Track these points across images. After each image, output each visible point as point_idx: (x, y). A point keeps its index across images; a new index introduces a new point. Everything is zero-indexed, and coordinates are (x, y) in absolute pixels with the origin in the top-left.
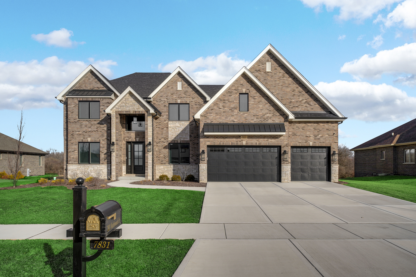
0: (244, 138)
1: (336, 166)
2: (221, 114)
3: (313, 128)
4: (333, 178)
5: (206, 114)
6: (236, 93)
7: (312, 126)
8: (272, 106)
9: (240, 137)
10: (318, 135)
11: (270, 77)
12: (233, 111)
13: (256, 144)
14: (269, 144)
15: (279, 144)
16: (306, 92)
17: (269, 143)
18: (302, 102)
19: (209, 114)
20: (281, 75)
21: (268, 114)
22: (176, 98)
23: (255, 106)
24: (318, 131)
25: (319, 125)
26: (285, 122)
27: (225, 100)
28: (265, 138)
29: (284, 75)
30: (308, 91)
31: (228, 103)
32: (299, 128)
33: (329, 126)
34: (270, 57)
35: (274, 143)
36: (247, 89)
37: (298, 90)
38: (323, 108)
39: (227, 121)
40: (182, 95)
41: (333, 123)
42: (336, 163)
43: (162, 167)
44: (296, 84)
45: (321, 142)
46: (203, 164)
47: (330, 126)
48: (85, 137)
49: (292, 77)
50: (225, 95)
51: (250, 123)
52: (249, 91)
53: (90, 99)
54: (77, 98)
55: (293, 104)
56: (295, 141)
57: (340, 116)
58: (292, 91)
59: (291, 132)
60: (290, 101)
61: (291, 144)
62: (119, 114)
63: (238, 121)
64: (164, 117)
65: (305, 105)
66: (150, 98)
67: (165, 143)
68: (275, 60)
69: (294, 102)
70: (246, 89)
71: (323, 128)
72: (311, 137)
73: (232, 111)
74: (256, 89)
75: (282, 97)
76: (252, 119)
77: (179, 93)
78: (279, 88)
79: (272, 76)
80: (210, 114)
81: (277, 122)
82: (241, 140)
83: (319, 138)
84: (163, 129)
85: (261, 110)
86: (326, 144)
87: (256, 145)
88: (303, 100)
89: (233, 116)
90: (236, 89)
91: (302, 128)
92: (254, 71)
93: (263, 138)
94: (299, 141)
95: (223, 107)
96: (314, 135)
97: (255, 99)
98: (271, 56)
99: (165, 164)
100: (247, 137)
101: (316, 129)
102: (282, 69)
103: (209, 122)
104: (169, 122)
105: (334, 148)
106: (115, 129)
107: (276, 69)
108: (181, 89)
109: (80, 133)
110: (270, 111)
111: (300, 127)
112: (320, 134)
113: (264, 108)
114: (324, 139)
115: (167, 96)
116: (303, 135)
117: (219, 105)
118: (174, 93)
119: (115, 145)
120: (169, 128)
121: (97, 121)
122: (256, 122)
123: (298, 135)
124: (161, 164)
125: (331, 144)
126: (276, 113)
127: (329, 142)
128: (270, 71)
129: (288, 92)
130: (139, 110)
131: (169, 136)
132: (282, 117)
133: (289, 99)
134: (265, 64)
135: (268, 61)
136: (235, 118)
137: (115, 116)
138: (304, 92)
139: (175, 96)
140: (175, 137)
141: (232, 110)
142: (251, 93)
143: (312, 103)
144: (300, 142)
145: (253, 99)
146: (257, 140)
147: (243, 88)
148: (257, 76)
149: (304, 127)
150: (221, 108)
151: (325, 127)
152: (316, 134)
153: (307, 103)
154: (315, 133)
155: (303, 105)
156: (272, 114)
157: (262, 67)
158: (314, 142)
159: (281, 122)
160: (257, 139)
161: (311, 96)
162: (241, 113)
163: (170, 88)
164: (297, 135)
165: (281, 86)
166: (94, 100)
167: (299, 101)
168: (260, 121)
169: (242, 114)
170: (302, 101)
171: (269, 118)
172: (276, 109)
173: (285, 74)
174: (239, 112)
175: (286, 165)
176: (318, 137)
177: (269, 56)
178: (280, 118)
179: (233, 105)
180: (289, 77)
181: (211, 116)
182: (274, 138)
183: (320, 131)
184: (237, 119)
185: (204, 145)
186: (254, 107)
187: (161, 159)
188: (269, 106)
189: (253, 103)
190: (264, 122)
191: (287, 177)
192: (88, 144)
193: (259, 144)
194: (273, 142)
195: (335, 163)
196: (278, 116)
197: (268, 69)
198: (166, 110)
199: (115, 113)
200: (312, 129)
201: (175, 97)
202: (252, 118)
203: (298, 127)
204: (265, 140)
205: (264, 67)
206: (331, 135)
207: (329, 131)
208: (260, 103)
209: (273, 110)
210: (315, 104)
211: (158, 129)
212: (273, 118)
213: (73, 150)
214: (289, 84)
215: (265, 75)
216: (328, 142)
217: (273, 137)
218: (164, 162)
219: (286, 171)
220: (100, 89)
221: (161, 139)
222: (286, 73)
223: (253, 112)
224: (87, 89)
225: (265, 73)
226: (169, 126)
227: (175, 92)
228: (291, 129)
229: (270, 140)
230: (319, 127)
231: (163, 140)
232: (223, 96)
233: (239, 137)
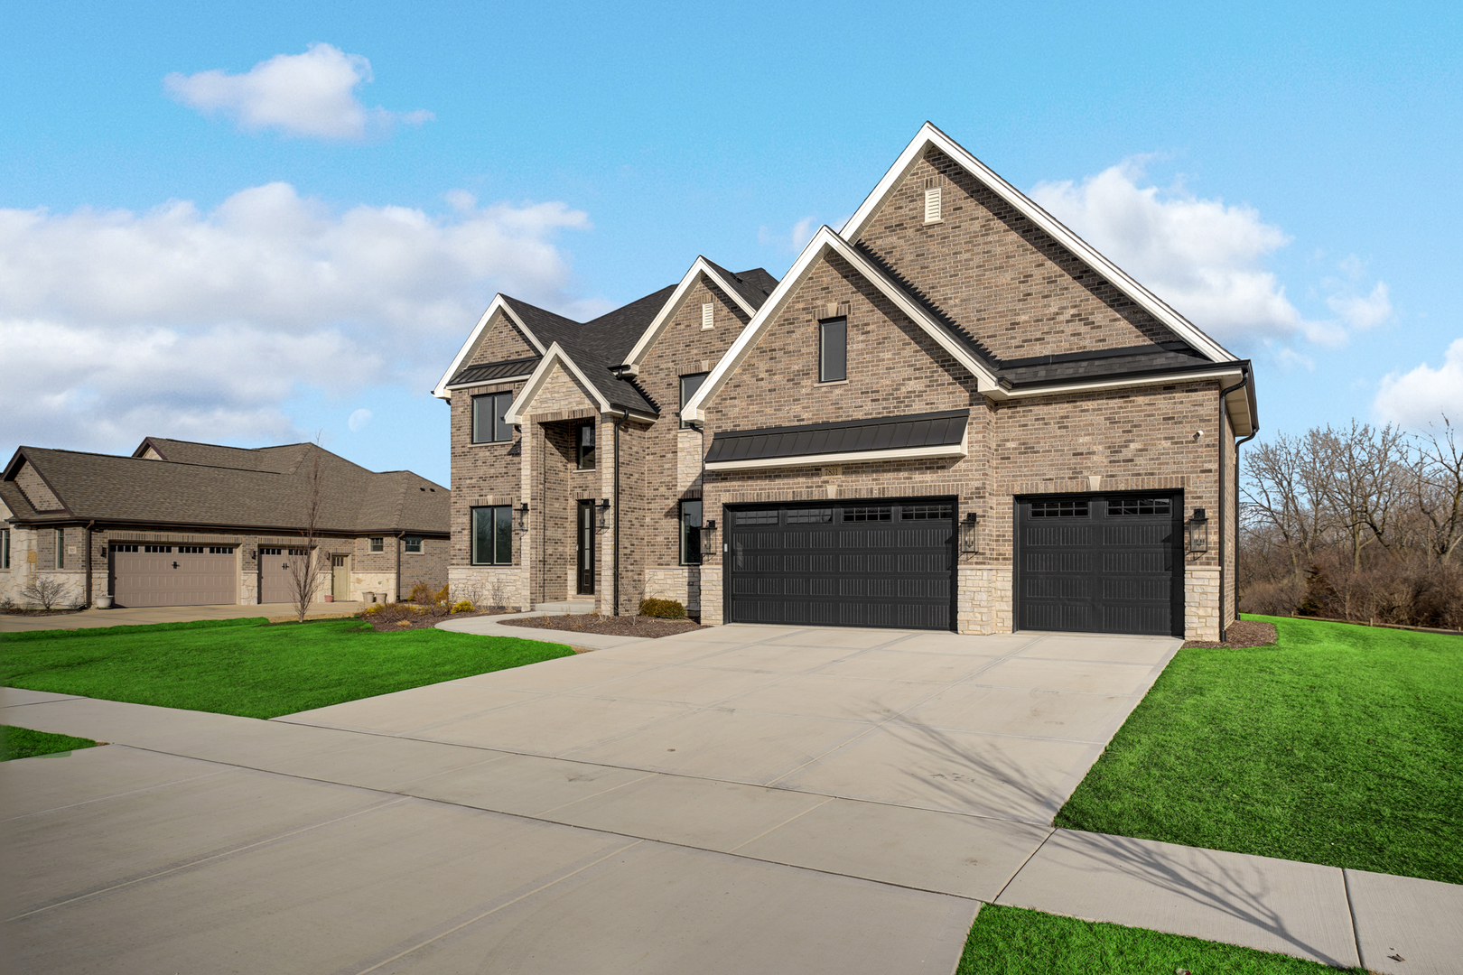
0: (831, 473)
1: (1208, 574)
2: (763, 399)
3: (1103, 417)
4: (1195, 625)
5: (720, 404)
6: (807, 321)
7: (1101, 410)
8: (926, 350)
9: (820, 470)
10: (1126, 446)
11: (936, 242)
12: (800, 383)
13: (872, 492)
14: (913, 491)
15: (948, 488)
16: (1074, 278)
17: (913, 487)
18: (1060, 318)
19: (728, 401)
20: (976, 226)
21: (911, 383)
22: (698, 357)
23: (868, 357)
24: (1128, 427)
25: (1130, 402)
26: (971, 405)
27: (775, 350)
28: (899, 470)
29: (989, 225)
30: (1086, 272)
31: (785, 359)
32: (1046, 424)
33: (1175, 403)
34: (937, 168)
35: (930, 486)
36: (843, 303)
37: (1043, 272)
38: (1148, 330)
39: (781, 418)
40: (714, 345)
41: (1196, 390)
42: (1207, 558)
43: (661, 574)
44: (1034, 250)
45: (1139, 475)
46: (712, 564)
47: (1182, 402)
48: (483, 493)
49: (1020, 228)
50: (775, 334)
51: (852, 421)
52: (850, 306)
53: (493, 389)
54: (468, 388)
55: (1023, 332)
56: (1032, 475)
57: (1218, 357)
58: (1020, 282)
59: (1012, 440)
60: (1010, 320)
61: (1013, 488)
62: (539, 423)
63: (813, 415)
64: (666, 420)
65: (1070, 329)
66: (627, 367)
67: (668, 499)
68: (956, 174)
69: (1026, 322)
70: (839, 304)
71: (1149, 416)
72: (1094, 453)
73: (796, 384)
74: (873, 298)
75: (981, 311)
76: (857, 405)
77: (706, 339)
78: (968, 278)
79: (945, 238)
80: (731, 401)
81: (942, 408)
82: (822, 482)
83: (1130, 456)
84: (664, 456)
85: (887, 369)
86: (1160, 482)
87: (869, 497)
88: (1064, 308)
89: (799, 400)
90: (808, 309)
91: (1058, 423)
92: (881, 233)
93: (895, 470)
94: (1045, 474)
95: (770, 375)
96: (1109, 447)
97: (869, 332)
98: (943, 163)
99: (669, 565)
100: (840, 469)
101: (1116, 422)
102: (982, 204)
103: (728, 426)
104: (679, 435)
105: (1200, 498)
106: (529, 467)
107: (961, 208)
108: (712, 326)
109: (473, 481)
110: (918, 369)
111: (1052, 418)
112: (1133, 441)
113: (897, 363)
114: (1153, 459)
115: (673, 355)
116: (1063, 450)
117: (758, 368)
118: (693, 342)
119: (529, 512)
120: (679, 454)
121: (506, 447)
122: (871, 414)
123: (1043, 452)
124: (659, 565)
125: (1182, 478)
126: (939, 376)
127: (1178, 472)
128: (938, 219)
129: (1005, 287)
130: (581, 407)
131: (679, 476)
132: (962, 389)
133: (1007, 316)
134: (920, 200)
135: (929, 184)
136: (803, 408)
137: (529, 430)
138: (1067, 277)
139: (695, 351)
140: (694, 478)
141: (794, 380)
142: (854, 314)
143: (1101, 315)
144: (1050, 479)
145: (863, 334)
146: (873, 480)
147: (831, 301)
148: (894, 248)
149: (1068, 417)
150: (762, 379)
151: (1156, 410)
152: (1118, 441)
153: (1080, 320)
154: (1114, 437)
155: (1063, 332)
156: (927, 381)
157: (910, 210)
158: (1107, 476)
159: (956, 406)
160: (875, 476)
161: (1097, 289)
162: (823, 389)
163: (682, 327)
164: (1038, 452)
165: (977, 267)
166: (501, 389)
167: (1048, 317)
168: (884, 408)
169: (826, 392)
170: (1057, 314)
171: (915, 396)
172: (940, 360)
173: (994, 219)
174: (816, 385)
175: (974, 566)
176: (1126, 453)
177: (933, 165)
178: (954, 393)
179: (798, 364)
180: (1007, 228)
181: (735, 406)
182: (932, 468)
183: (1135, 426)
184: (811, 411)
185: (714, 503)
186: (863, 363)
187: (657, 548)
188: (917, 351)
189: (860, 347)
190: (898, 414)
191: (978, 615)
192: (489, 510)
193: (880, 493)
194: (927, 482)
195: (1204, 560)
196: (949, 384)
197: (932, 214)
198: (671, 399)
199: (529, 422)
200: (1099, 424)
201: (696, 355)
202: (859, 402)
203: (1043, 419)
204: (901, 479)
205: (916, 209)
206: (1187, 442)
207: (1176, 423)
208: (886, 345)
209: (931, 363)
210: (1115, 320)
211: (651, 457)
212: (928, 395)
213: (459, 529)
214: (1007, 257)
215: (918, 238)
216: (1173, 473)
217: (930, 463)
218: (666, 559)
219: (974, 589)
220: (522, 357)
221: (657, 489)
222: (995, 214)
223: (862, 381)
224: (496, 361)
225: (918, 230)
226: (680, 445)
227: (696, 338)
228: (1014, 429)
229: (917, 477)
230: (1132, 412)
231: (663, 490)
232: (770, 335)
233: (815, 470)
